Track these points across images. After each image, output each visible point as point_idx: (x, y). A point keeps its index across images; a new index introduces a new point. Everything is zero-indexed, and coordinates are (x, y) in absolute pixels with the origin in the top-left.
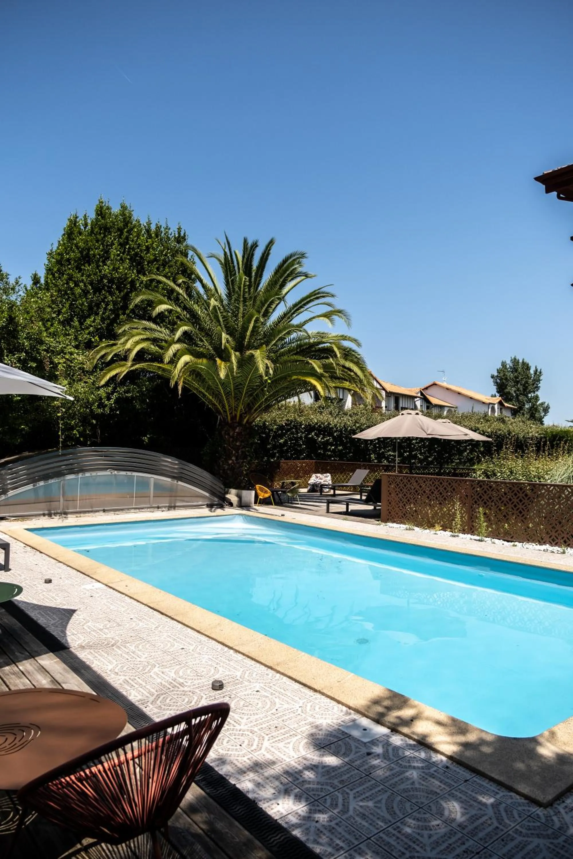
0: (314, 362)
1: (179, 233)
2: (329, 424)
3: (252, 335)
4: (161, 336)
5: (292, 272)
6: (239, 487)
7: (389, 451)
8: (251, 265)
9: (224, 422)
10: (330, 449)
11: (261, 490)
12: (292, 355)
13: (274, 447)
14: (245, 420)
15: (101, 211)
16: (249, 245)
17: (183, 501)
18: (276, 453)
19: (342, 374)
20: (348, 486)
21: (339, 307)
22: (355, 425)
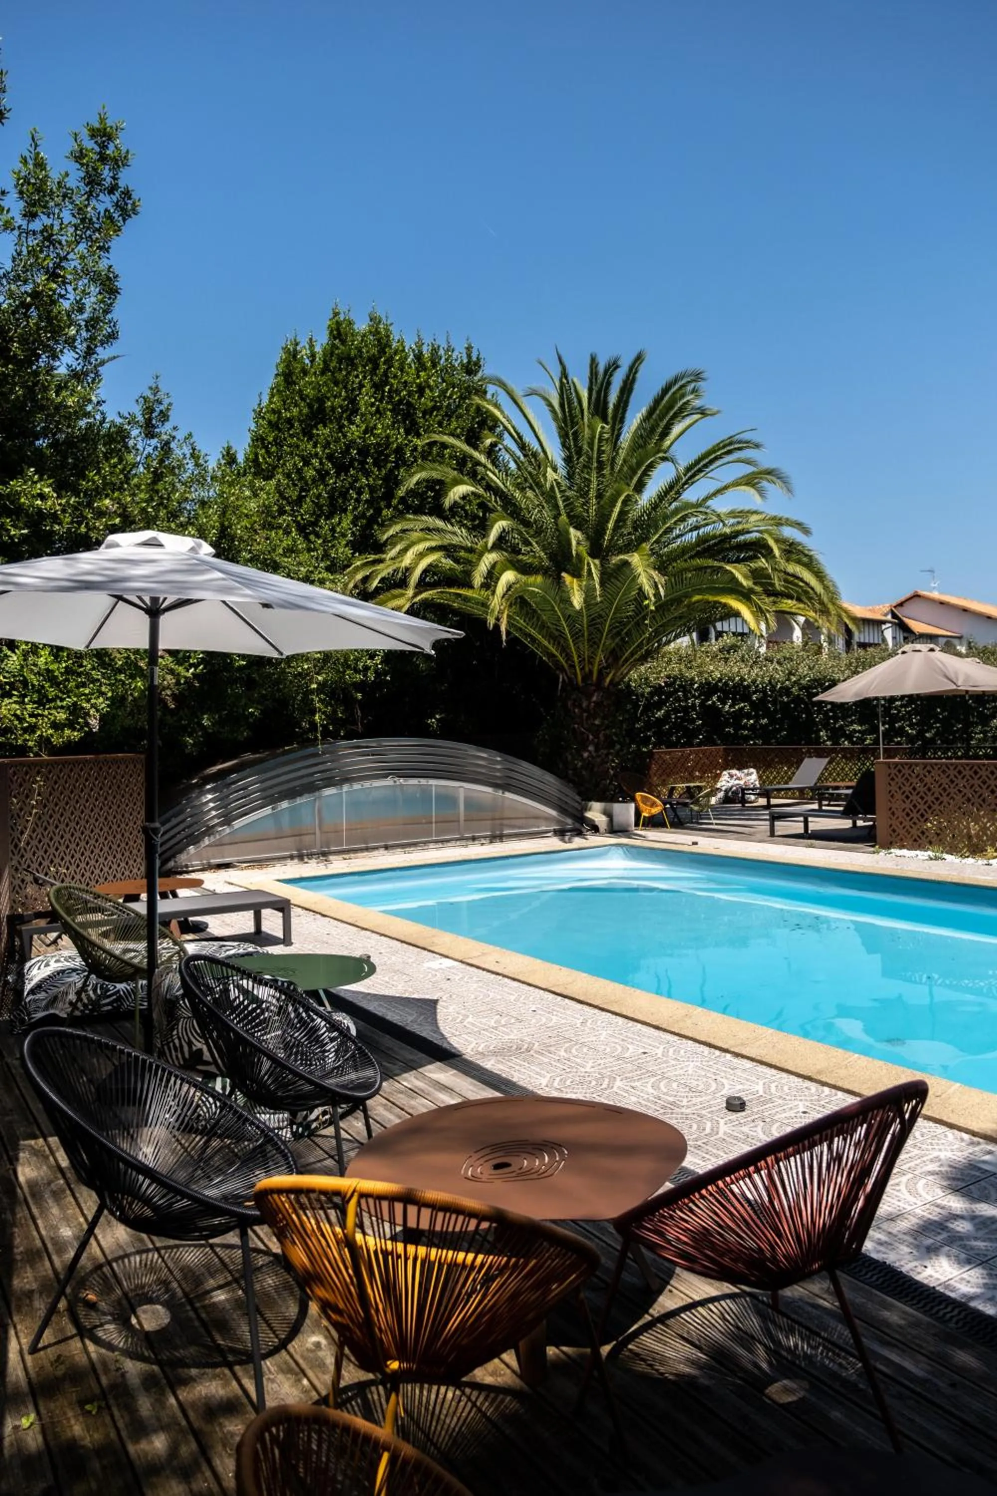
0: (735, 568)
1: (469, 356)
2: (742, 679)
3: (616, 527)
4: (456, 540)
5: (682, 409)
6: (607, 797)
7: (852, 723)
8: (606, 403)
9: (571, 684)
10: (746, 724)
11: (645, 800)
12: (692, 557)
13: (648, 726)
14: (608, 680)
15: (338, 330)
16: (601, 369)
17: (513, 827)
18: (650, 737)
19: (785, 587)
20: (790, 789)
21: (766, 464)
22: (789, 679)
